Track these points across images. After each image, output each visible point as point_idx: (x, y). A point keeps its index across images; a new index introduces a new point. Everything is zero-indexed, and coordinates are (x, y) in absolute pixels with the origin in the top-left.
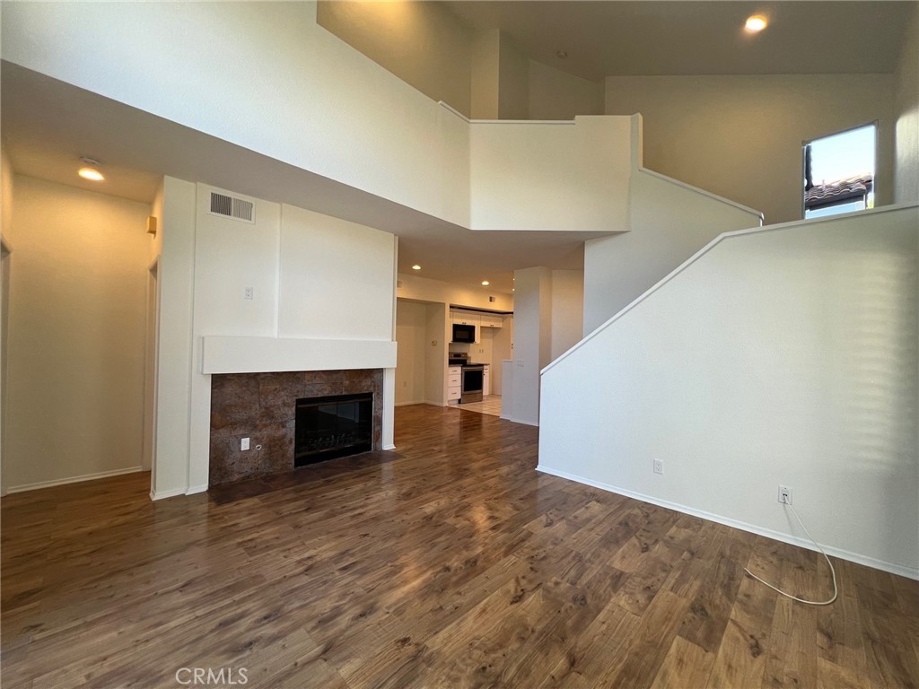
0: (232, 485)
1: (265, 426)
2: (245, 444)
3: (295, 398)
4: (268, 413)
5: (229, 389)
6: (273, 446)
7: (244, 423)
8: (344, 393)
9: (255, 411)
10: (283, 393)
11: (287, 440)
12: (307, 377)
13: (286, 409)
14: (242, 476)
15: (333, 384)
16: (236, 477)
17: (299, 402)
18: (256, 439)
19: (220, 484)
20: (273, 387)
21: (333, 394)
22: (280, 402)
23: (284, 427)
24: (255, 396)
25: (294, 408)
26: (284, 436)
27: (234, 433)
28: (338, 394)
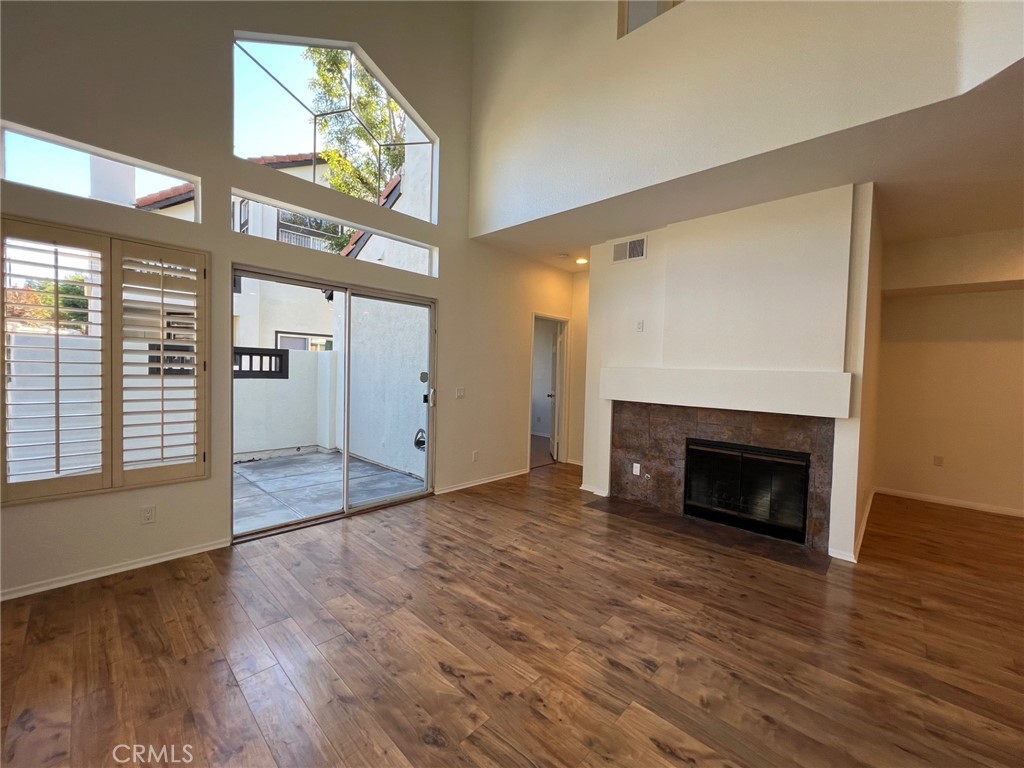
0: (625, 502)
1: (654, 457)
2: (637, 469)
3: (685, 436)
4: (657, 445)
5: (627, 415)
6: (661, 480)
7: (636, 449)
8: (752, 444)
9: (646, 441)
10: (671, 428)
11: (675, 480)
12: (699, 413)
13: (675, 446)
14: (634, 498)
15: (736, 428)
16: (629, 497)
17: (689, 442)
18: (646, 467)
19: (617, 497)
20: (662, 420)
21: (735, 441)
22: (668, 437)
23: (672, 464)
24: (647, 426)
25: (684, 447)
26: (672, 475)
27: (628, 456)
28: (742, 442)
